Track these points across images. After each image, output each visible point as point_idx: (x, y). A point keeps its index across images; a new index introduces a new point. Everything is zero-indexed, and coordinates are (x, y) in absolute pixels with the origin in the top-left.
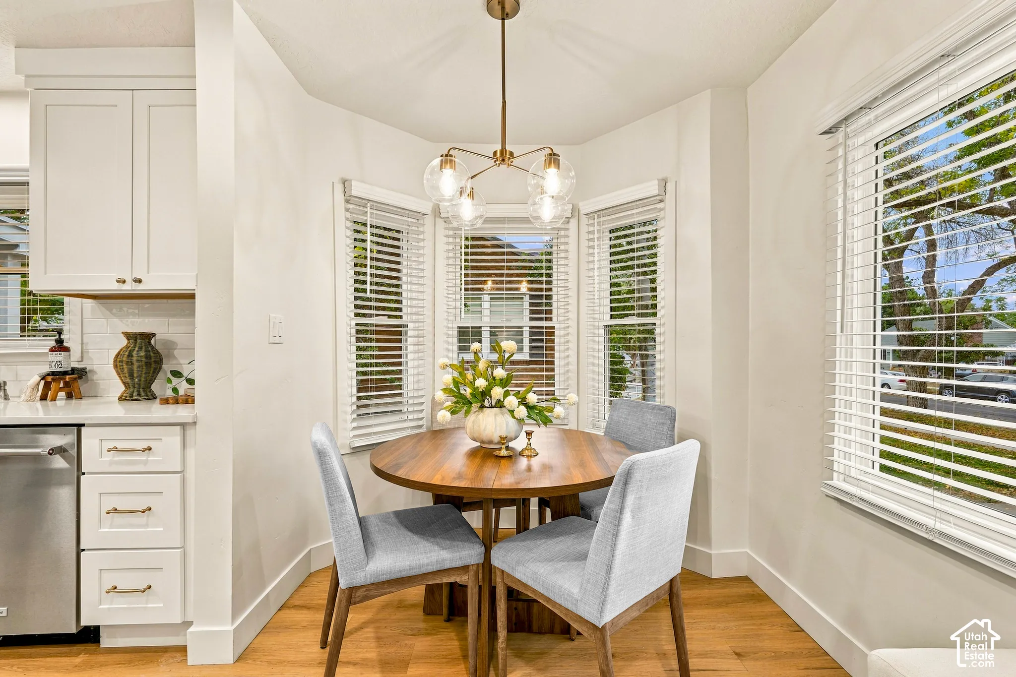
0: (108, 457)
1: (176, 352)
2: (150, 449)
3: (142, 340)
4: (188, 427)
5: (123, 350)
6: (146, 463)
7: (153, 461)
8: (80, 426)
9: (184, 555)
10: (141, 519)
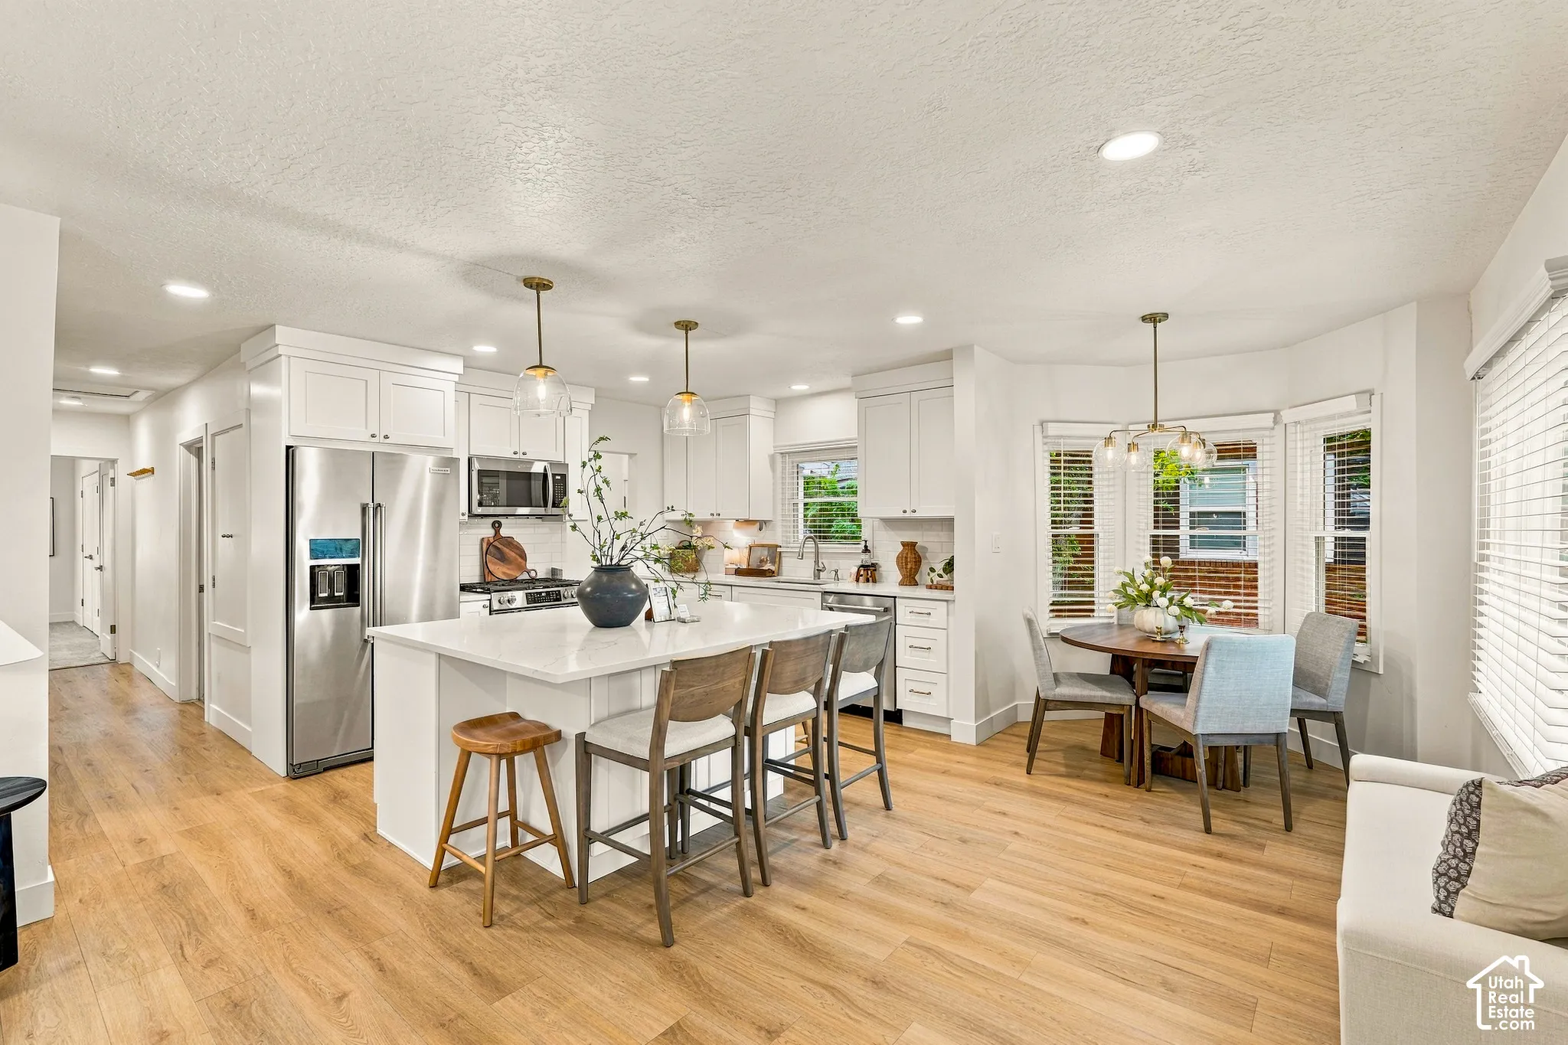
0: (909, 616)
1: (927, 555)
2: (930, 614)
3: (910, 546)
4: (949, 602)
5: (902, 553)
6: (928, 621)
7: (933, 620)
8: (895, 597)
9: (948, 679)
10: (925, 653)
